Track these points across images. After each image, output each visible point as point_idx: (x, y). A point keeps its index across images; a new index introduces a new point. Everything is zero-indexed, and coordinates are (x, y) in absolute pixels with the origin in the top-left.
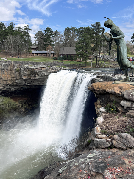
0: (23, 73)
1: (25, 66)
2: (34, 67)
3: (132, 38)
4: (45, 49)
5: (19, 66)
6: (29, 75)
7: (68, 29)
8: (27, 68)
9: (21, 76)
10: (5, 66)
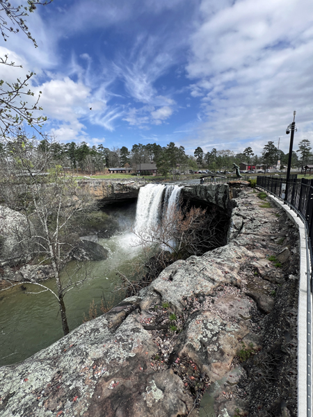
0: (115, 188)
1: (117, 182)
2: (125, 183)
3: (195, 153)
4: (123, 166)
5: (111, 183)
6: (121, 190)
7: (135, 146)
8: (119, 184)
9: (113, 191)
10: (97, 183)
